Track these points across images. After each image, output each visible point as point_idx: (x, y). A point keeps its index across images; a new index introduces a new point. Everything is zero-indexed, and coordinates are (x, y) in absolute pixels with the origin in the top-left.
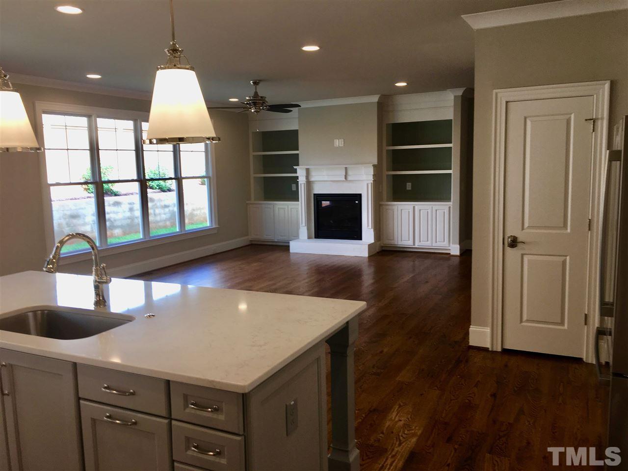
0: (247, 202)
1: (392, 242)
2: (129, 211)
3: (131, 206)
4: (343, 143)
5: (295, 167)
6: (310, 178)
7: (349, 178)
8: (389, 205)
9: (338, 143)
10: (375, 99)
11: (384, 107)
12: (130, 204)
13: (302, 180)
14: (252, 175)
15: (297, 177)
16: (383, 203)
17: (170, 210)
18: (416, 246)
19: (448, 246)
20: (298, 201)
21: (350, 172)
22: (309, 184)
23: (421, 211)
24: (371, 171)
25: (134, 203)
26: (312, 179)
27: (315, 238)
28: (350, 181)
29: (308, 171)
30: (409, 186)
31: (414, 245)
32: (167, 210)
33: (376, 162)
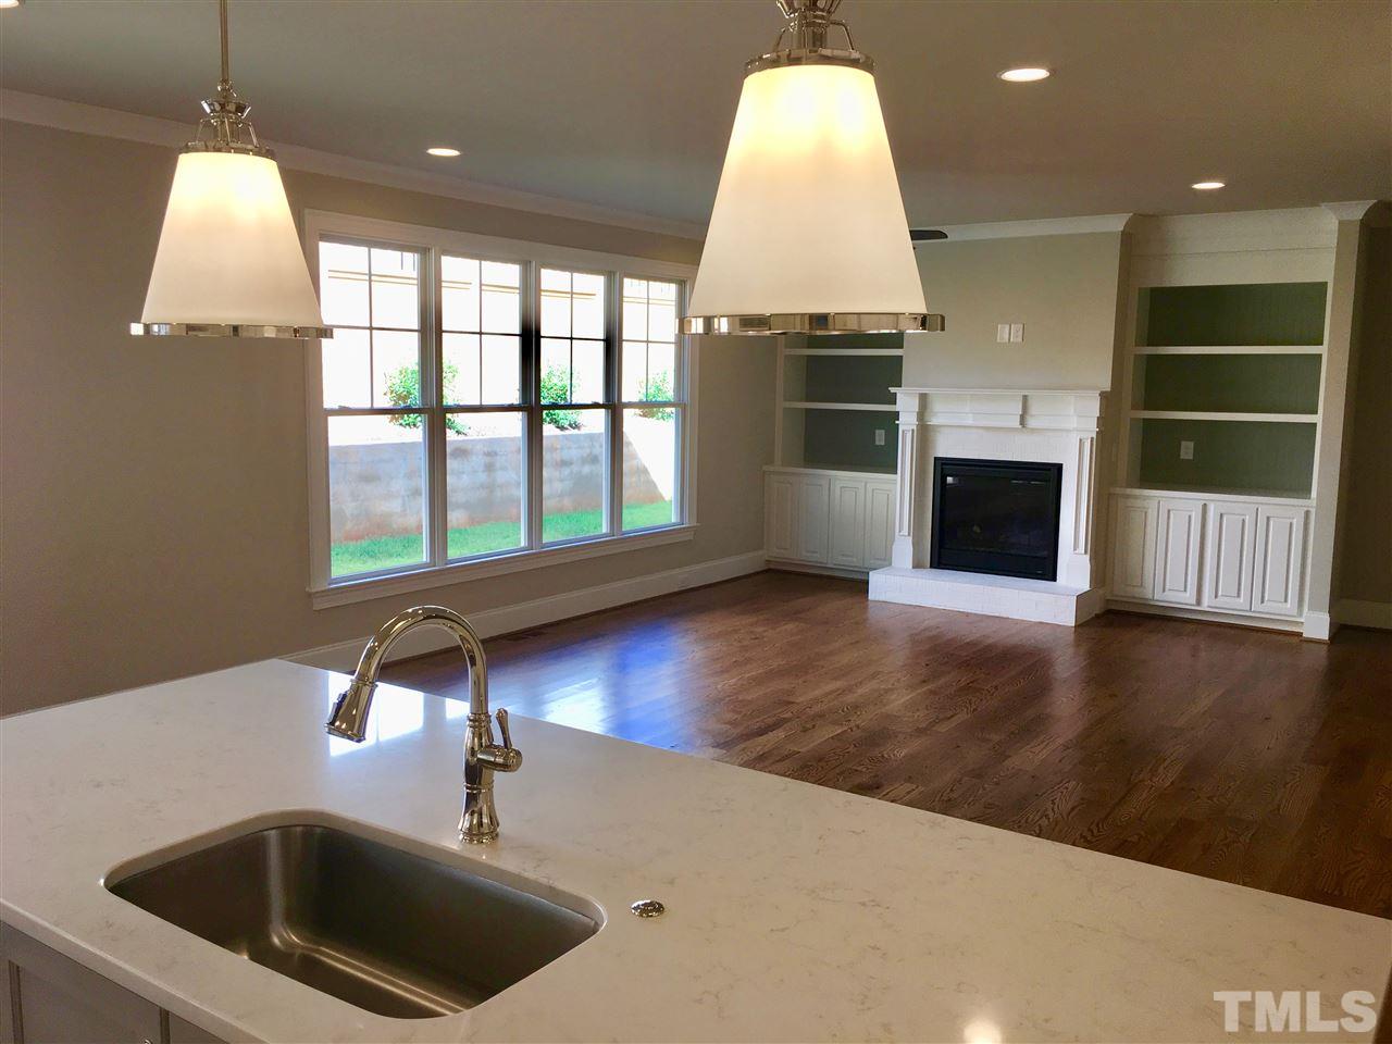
0: (765, 468)
1: (1137, 592)
2: (483, 471)
3: (488, 459)
4: (1021, 333)
5: (892, 390)
6: (926, 418)
7: (1032, 422)
8: (1136, 497)
9: (1006, 333)
10: (1116, 224)
11: (1137, 245)
12: (488, 454)
13: (907, 423)
14: (782, 404)
15: (896, 415)
16: (1118, 490)
17: (572, 472)
18: (1205, 606)
19: (1295, 612)
20: (896, 473)
21: (1034, 409)
22: (924, 432)
23: (1225, 519)
24: (1094, 407)
25: (496, 454)
26: (933, 421)
27: (931, 567)
28: (1033, 430)
29: (924, 399)
30: (1187, 450)
31: (1199, 602)
32: (566, 471)
33: (1107, 387)
